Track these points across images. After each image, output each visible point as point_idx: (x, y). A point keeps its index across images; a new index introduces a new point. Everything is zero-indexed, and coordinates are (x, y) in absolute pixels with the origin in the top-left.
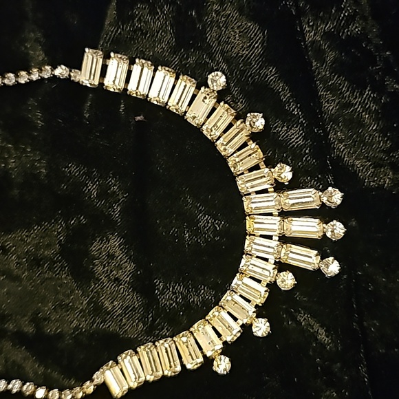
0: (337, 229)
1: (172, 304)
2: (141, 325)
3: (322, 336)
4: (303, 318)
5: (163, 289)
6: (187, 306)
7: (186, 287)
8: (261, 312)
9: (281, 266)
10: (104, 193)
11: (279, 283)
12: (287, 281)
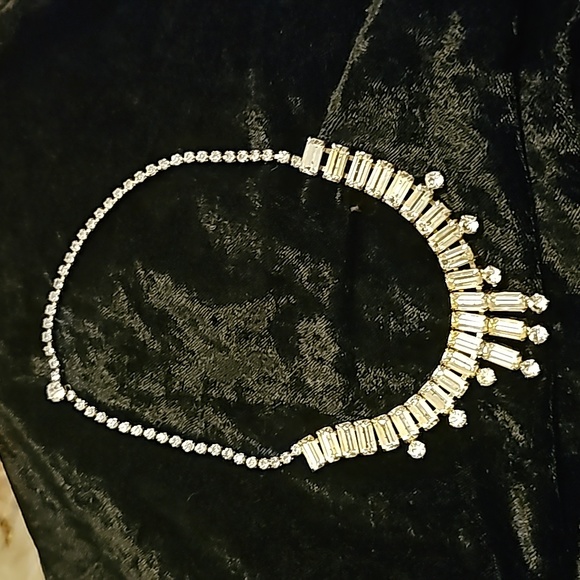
0: (540, 334)
1: (371, 388)
2: (340, 404)
3: (516, 433)
4: (500, 414)
5: (365, 372)
6: (387, 391)
7: (387, 373)
8: (458, 404)
9: (483, 363)
10: (315, 277)
11: (479, 379)
12: (487, 377)
